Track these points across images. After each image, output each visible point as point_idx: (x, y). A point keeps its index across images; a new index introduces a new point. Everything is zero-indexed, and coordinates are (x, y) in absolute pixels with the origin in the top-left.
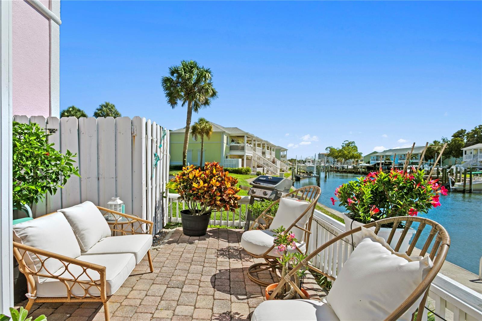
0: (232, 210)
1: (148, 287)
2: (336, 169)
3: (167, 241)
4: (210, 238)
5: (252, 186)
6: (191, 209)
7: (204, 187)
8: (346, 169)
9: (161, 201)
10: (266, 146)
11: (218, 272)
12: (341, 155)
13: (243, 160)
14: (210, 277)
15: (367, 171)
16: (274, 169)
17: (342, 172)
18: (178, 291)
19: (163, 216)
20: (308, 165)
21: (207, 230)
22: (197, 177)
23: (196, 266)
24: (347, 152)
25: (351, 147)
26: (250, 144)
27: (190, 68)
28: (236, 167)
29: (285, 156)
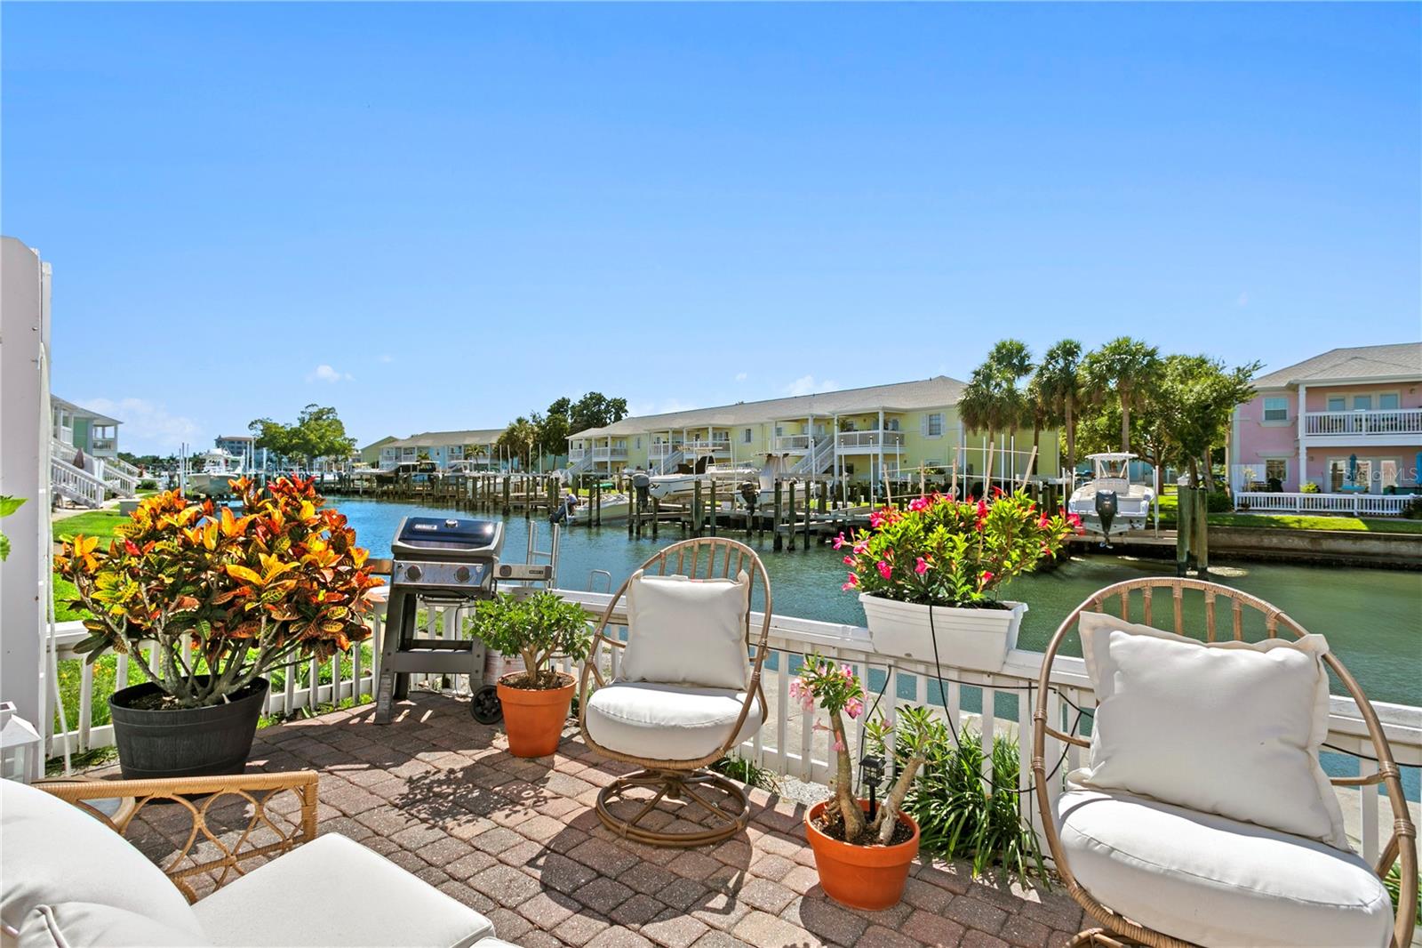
8: (318, 484)
12: (297, 443)
15: (377, 485)
20: (216, 474)
24: (315, 436)
25: (326, 423)
29: (109, 443)
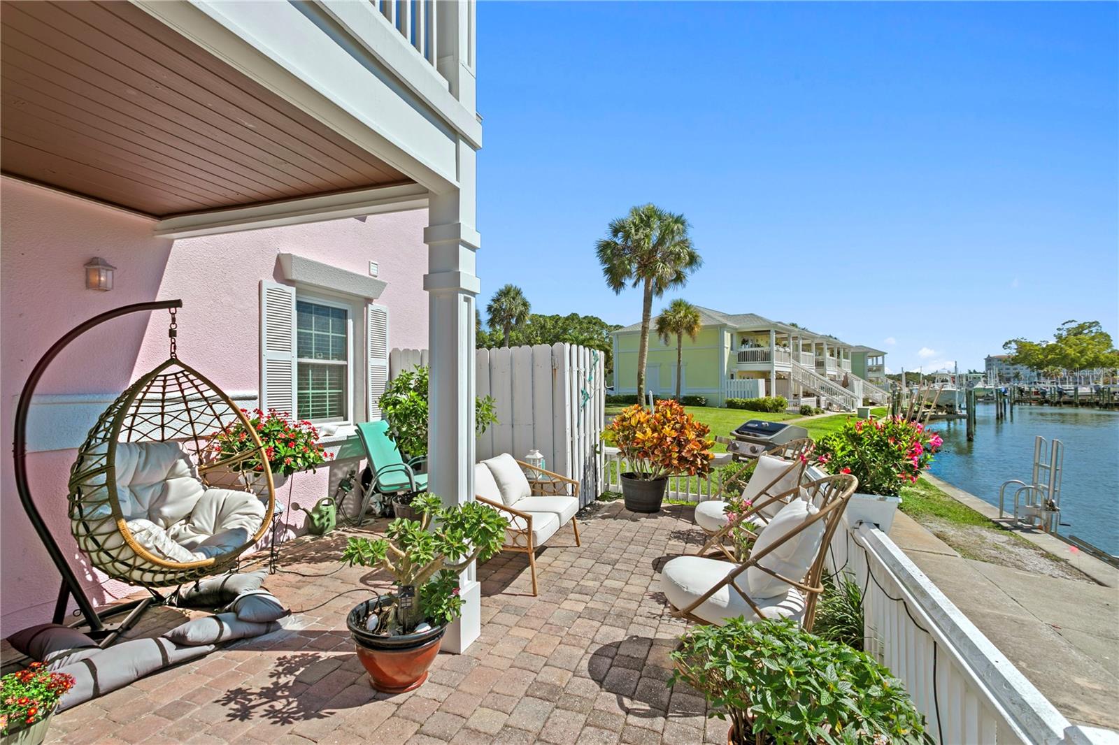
0: (700, 475)
1: (574, 560)
2: (1039, 397)
3: (600, 515)
4: (665, 517)
5: (735, 438)
6: (636, 471)
7: (653, 438)
8: (1072, 396)
9: (593, 458)
10: (823, 348)
11: (665, 555)
12: (1054, 358)
13: (768, 381)
14: (652, 560)
16: (846, 400)
17: (1058, 404)
18: (609, 568)
19: (596, 480)
21: (662, 506)
22: (642, 424)
23: (636, 547)
24: (1075, 350)
25: (1087, 337)
26: (785, 345)
27: (645, 219)
28: (752, 397)
29: (879, 369)
